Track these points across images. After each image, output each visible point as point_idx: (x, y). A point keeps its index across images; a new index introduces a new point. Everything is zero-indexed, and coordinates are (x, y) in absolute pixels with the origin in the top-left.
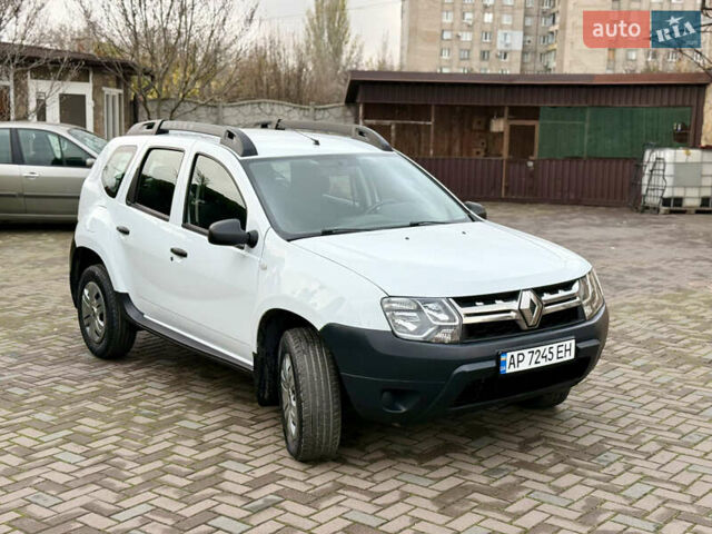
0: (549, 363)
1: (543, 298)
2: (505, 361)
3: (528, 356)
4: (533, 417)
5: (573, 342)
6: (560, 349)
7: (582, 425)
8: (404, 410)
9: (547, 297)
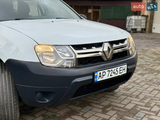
0: (116, 75)
1: (113, 46)
2: (97, 75)
3: (107, 73)
4: (106, 96)
5: (126, 66)
6: (121, 69)
7: (126, 98)
8: (48, 101)
9: (115, 46)
